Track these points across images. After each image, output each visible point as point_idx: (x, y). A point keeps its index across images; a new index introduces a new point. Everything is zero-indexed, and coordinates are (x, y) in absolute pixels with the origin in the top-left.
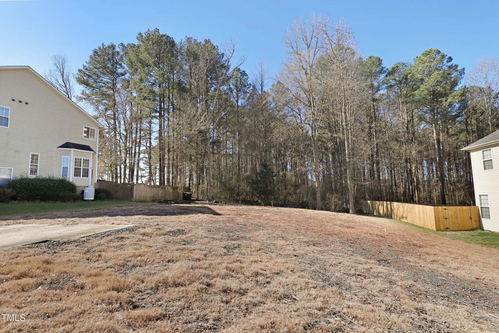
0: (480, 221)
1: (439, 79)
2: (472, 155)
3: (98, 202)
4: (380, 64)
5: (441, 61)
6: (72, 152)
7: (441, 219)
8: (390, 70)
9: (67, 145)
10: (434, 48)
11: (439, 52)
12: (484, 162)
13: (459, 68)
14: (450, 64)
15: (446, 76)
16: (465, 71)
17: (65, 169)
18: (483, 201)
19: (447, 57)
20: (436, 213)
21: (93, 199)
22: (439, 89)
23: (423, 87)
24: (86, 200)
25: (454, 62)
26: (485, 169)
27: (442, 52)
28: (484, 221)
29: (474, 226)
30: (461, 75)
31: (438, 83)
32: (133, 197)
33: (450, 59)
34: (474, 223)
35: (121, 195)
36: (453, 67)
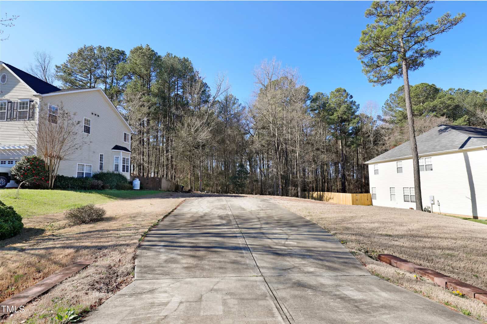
0: (372, 201)
1: (345, 110)
2: (369, 166)
3: (143, 192)
4: (308, 92)
5: (347, 97)
6: (121, 153)
7: (355, 200)
8: (314, 97)
9: (117, 148)
10: (343, 88)
11: (345, 91)
12: (375, 170)
13: (356, 104)
14: (351, 100)
15: (349, 108)
16: (360, 107)
17: (117, 166)
18: (373, 191)
19: (350, 95)
20: (353, 197)
21: (139, 189)
22: (345, 117)
23: (335, 114)
24: (135, 190)
25: (353, 99)
26: (375, 174)
27: (347, 91)
28: (373, 201)
29: (369, 204)
30: (357, 109)
31: (344, 113)
32: (161, 188)
33: (351, 97)
34: (369, 202)
35: (151, 186)
36: (353, 103)
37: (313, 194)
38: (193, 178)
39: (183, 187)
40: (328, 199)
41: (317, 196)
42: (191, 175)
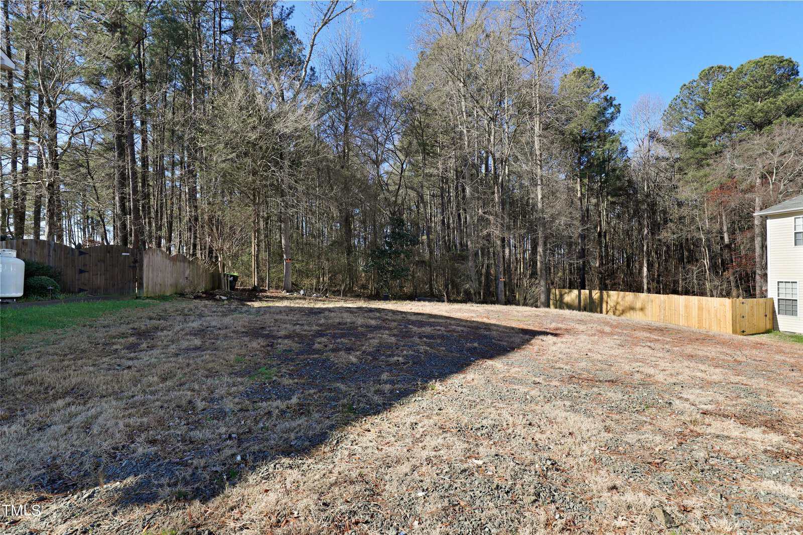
0: (775, 319)
7: (739, 316)
10: (589, 67)
11: (593, 74)
12: (796, 233)
13: (615, 103)
16: (621, 109)
18: (783, 291)
19: (603, 84)
20: (733, 308)
25: (609, 93)
26: (796, 244)
27: (597, 75)
28: (781, 318)
29: (768, 326)
30: (617, 112)
32: (141, 286)
33: (606, 88)
34: (768, 321)
35: (100, 281)
36: (609, 101)
37: (561, 296)
38: (264, 255)
39: (235, 278)
40: (620, 308)
41: (577, 301)
42: (258, 246)
